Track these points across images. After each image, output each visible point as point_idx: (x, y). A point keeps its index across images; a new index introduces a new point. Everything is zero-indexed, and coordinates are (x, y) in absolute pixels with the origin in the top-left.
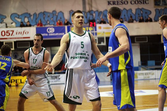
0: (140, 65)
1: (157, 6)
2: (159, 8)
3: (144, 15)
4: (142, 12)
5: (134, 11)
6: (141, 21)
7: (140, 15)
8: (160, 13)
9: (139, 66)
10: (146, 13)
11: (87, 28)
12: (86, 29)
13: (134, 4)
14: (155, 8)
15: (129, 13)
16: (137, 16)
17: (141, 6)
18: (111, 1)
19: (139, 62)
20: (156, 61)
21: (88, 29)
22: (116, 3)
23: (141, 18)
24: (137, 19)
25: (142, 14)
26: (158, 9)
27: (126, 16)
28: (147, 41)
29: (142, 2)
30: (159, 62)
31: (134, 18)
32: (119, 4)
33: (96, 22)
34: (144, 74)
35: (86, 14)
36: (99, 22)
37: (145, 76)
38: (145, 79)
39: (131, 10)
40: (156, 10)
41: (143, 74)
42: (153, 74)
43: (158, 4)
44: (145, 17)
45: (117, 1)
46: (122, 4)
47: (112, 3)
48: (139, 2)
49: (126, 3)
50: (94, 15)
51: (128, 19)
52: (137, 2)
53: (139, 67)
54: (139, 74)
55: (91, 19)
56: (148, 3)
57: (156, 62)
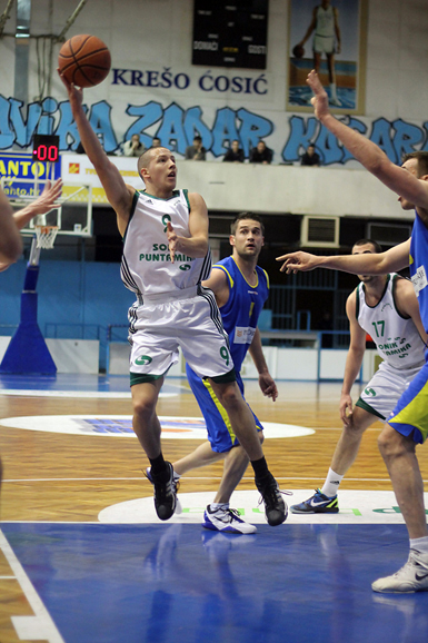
1: (296, 106)
2: (305, 116)
3: (247, 134)
4: (238, 123)
5: (209, 117)
7: (233, 135)
8: (305, 132)
10: (254, 128)
11: (25, 165)
12: (21, 168)
13: (211, 89)
14: (290, 114)
15: (191, 122)
16: (220, 136)
17: (237, 100)
18: (124, 71)
20: (274, 312)
21: (30, 168)
22: (144, 80)
23: (234, 146)
24: (217, 148)
25: (238, 132)
26: (301, 119)
27: (178, 135)
29: (244, 84)
30: (288, 316)
31: (206, 143)
32: (154, 83)
33: (62, 145)
35: (24, 109)
39: (197, 111)
40: (290, 121)
43: (303, 97)
44: (250, 143)
45: (150, 73)
46: (166, 84)
47: (128, 77)
48: (232, 85)
49: (182, 81)
50: (57, 115)
51: (183, 147)
52: (222, 84)
55: (43, 131)
56: (265, 92)
57: (278, 316)
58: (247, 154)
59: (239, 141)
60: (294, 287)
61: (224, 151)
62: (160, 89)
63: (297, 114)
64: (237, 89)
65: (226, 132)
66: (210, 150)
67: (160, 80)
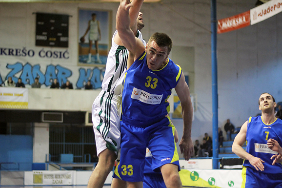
0: (48, 160)
1: (82, 64)
2: (86, 68)
3: (60, 76)
4: (56, 72)
5: (43, 69)
6: (54, 86)
7: (54, 76)
8: (86, 75)
9: (46, 162)
10: (63, 73)
13: (44, 56)
14: (79, 67)
15: (35, 71)
16: (48, 77)
17: (56, 62)
18: (5, 49)
19: (46, 155)
20: (74, 155)
22: (14, 53)
23: (55, 81)
24: (47, 83)
25: (56, 75)
26: (84, 69)
27: (30, 77)
28: (62, 121)
29: (59, 55)
30: (80, 156)
31: (41, 80)
32: (18, 54)
34: (54, 176)
37: (55, 179)
38: (55, 184)
39: (38, 67)
40: (80, 70)
41: (51, 176)
42: (69, 177)
43: (85, 59)
44: (62, 80)
45: (17, 50)
46: (24, 54)
47: (7, 52)
48: (53, 55)
49: (31, 53)
51: (32, 82)
52: (49, 54)
53: (46, 164)
54: (46, 176)
56: (68, 58)
57: (76, 156)
58: (60, 85)
59: (57, 79)
60: (83, 144)
61: (50, 84)
62: (21, 57)
63: (82, 67)
64: (56, 56)
65: (51, 75)
66: (44, 83)
67: (21, 53)
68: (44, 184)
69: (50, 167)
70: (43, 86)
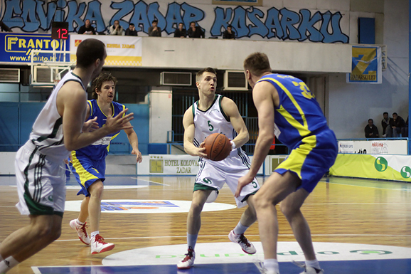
0: (170, 140)
1: (219, 1)
2: (225, 7)
3: (188, 19)
4: (182, 12)
5: (163, 9)
7: (179, 20)
9: (168, 142)
10: (192, 15)
11: (47, 42)
12: (44, 43)
14: (215, 6)
15: (152, 13)
16: (171, 20)
19: (168, 132)
21: (50, 43)
23: (180, 27)
24: (169, 29)
25: (182, 18)
26: (222, 9)
27: (144, 20)
28: (191, 84)
31: (162, 24)
33: (70, 29)
34: (179, 163)
35: (45, 6)
36: (77, 30)
37: (180, 167)
38: (181, 174)
39: (156, 5)
40: (215, 10)
41: (175, 161)
50: (66, 9)
53: (168, 145)
54: (168, 162)
55: (58, 19)
59: (183, 24)
63: (219, 6)
65: (175, 18)
66: (165, 30)
68: (164, 173)
69: (172, 149)
70: (164, 34)
